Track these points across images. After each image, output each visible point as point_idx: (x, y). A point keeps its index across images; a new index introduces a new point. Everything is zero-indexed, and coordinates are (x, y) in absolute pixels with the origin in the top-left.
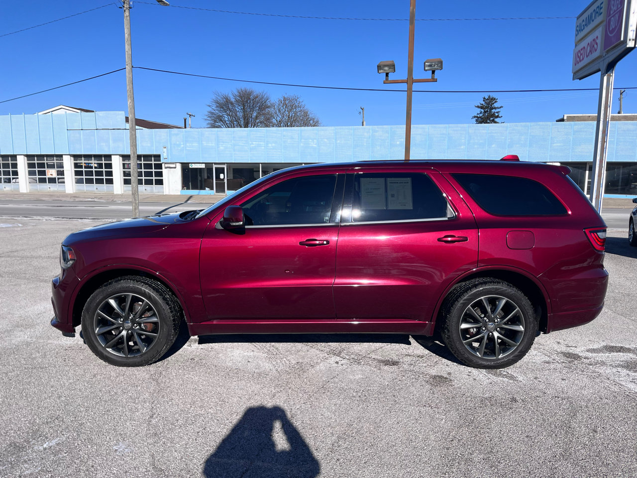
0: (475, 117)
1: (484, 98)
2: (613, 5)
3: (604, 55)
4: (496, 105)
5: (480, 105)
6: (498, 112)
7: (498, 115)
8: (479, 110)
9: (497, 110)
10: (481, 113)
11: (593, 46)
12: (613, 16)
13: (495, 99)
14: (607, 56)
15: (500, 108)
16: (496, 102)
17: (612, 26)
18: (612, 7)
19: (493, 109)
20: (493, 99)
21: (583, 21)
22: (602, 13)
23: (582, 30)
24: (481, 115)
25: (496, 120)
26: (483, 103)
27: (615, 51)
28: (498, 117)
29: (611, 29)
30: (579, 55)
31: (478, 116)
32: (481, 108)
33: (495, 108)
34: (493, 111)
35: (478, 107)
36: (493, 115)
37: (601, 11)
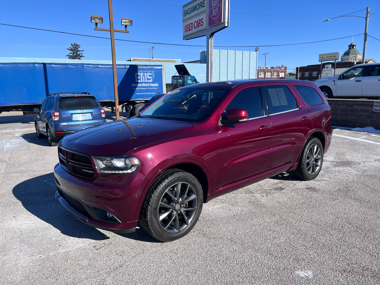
0: (68, 55)
1: (72, 44)
2: (214, 3)
3: (208, 29)
4: (79, 49)
5: (69, 48)
6: (81, 54)
7: (82, 55)
8: (70, 52)
9: (81, 52)
10: (71, 53)
11: (200, 23)
12: (214, 9)
13: (78, 45)
14: (210, 29)
15: (82, 51)
16: (79, 47)
17: (214, 13)
18: (213, 4)
19: (78, 51)
20: (77, 45)
21: (190, 8)
22: (204, 6)
23: (189, 14)
24: (71, 55)
25: (81, 58)
26: (72, 47)
27: (216, 27)
28: (82, 56)
29: (213, 15)
30: (188, 27)
31: (70, 55)
32: (71, 50)
33: (80, 51)
34: (79, 52)
35: (69, 49)
36: (79, 55)
37: (204, 5)
